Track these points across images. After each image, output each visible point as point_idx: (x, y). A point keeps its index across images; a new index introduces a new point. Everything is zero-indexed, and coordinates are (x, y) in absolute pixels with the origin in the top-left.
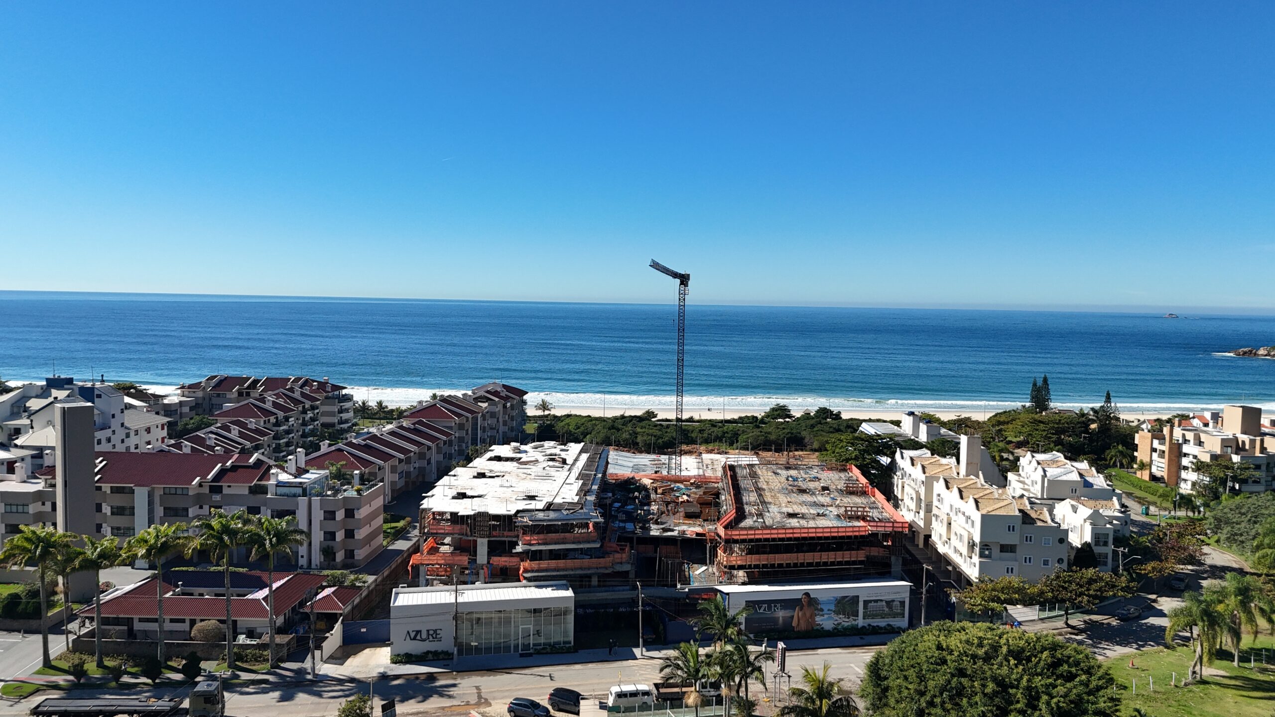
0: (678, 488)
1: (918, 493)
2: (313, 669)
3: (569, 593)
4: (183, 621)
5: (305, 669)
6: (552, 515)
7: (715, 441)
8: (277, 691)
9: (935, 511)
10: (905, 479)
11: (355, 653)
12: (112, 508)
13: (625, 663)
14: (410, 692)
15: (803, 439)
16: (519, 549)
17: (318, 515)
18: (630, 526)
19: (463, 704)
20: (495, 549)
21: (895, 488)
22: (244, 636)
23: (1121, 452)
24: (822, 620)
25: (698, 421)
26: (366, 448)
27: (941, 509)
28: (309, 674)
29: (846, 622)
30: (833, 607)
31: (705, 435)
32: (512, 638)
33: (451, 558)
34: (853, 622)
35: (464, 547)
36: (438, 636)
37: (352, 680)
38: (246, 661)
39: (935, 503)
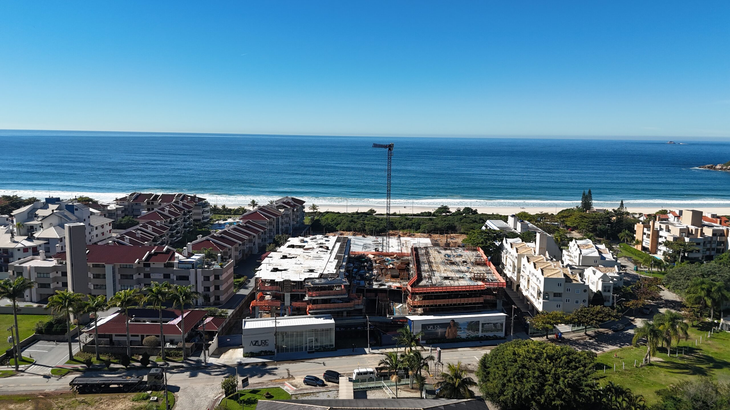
0: (387, 259)
1: (513, 262)
2: (205, 360)
3: (332, 321)
4: (138, 336)
5: (201, 360)
6: (323, 281)
7: (407, 228)
8: (188, 371)
9: (522, 273)
10: (507, 255)
11: (225, 351)
12: (93, 275)
13: (361, 356)
14: (255, 372)
15: (455, 227)
16: (306, 298)
17: (201, 278)
18: (362, 283)
19: (281, 378)
20: (294, 298)
21: (502, 259)
22: (169, 343)
23: (627, 234)
24: (460, 333)
25: (399, 215)
26: (221, 238)
27: (525, 273)
28: (203, 363)
29: (473, 334)
30: (466, 327)
31: (402, 225)
32: (304, 343)
33: (272, 303)
34: (476, 334)
35: (278, 297)
36: (267, 343)
37: (225, 366)
38: (171, 356)
39: (522, 269)
